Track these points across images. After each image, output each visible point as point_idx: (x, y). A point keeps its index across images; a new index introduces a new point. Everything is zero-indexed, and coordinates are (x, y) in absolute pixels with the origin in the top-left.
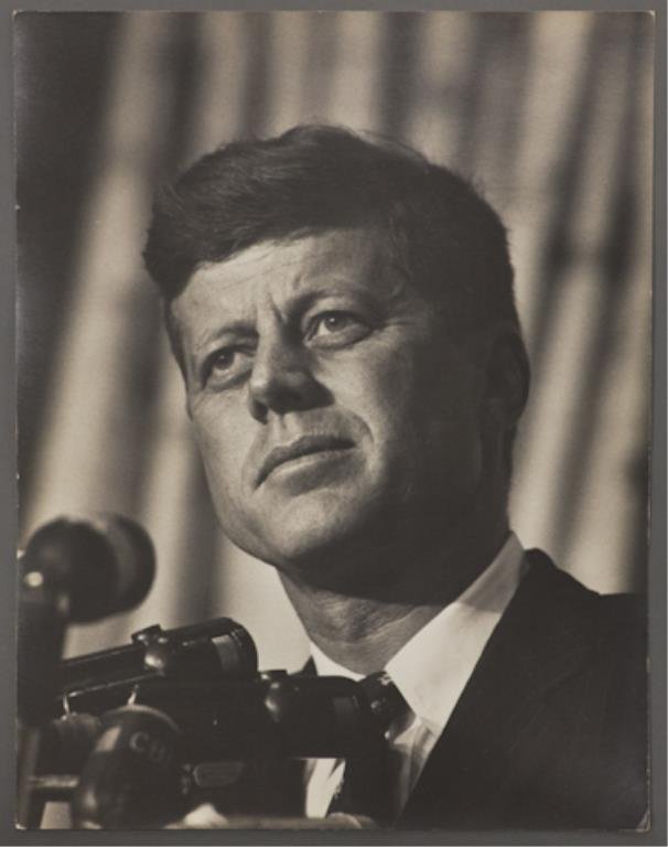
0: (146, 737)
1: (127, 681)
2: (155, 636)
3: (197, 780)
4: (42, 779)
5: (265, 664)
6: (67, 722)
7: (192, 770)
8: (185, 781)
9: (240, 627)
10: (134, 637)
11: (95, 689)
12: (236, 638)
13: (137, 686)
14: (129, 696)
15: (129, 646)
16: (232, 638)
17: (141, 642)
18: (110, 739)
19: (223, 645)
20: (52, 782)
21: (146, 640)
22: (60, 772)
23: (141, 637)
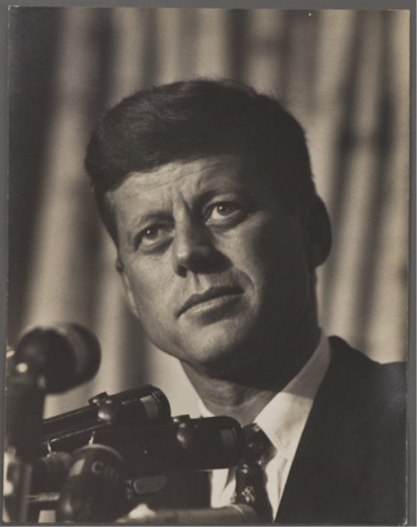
0: (102, 464)
1: (87, 430)
2: (104, 400)
3: (136, 489)
4: (36, 496)
5: (176, 412)
6: (50, 458)
7: (132, 484)
8: (129, 491)
9: (158, 390)
10: (91, 401)
11: (67, 436)
12: (156, 397)
13: (94, 432)
14: (90, 439)
15: (87, 407)
16: (153, 397)
17: (95, 404)
18: (79, 466)
19: (147, 402)
20: (43, 498)
21: (99, 402)
22: (48, 491)
23: (95, 401)
